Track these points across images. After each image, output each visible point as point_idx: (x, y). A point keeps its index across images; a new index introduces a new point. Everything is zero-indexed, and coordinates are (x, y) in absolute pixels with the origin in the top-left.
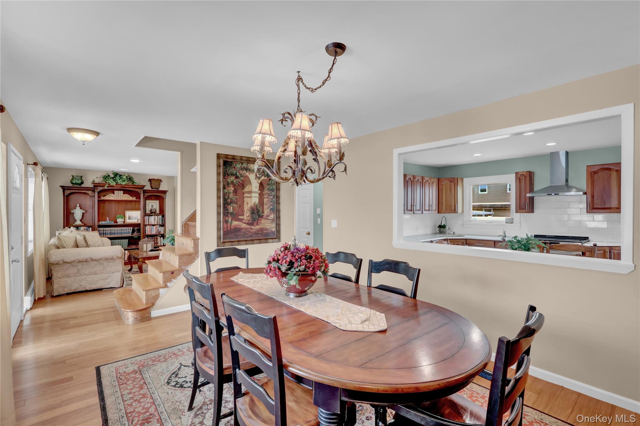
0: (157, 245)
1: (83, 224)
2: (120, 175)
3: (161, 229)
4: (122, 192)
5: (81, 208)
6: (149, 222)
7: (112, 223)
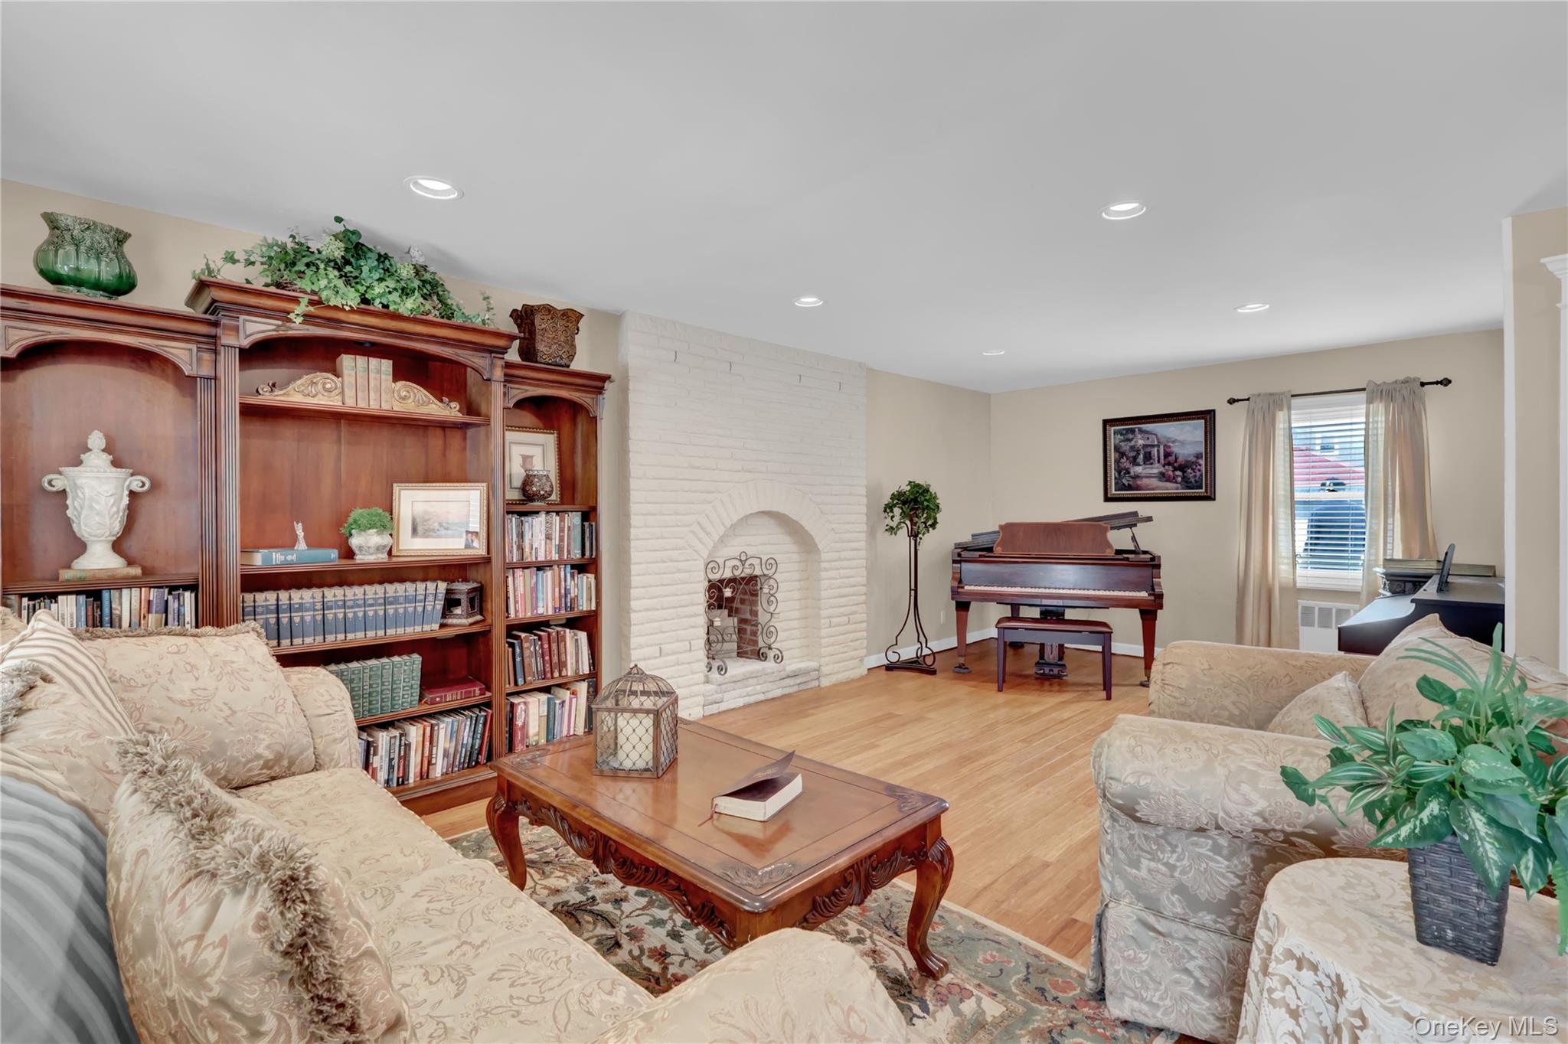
0: (560, 675)
1: (136, 571)
2: (382, 258)
3: (581, 587)
4: (387, 365)
5: (116, 463)
6: (521, 548)
7: (330, 557)
